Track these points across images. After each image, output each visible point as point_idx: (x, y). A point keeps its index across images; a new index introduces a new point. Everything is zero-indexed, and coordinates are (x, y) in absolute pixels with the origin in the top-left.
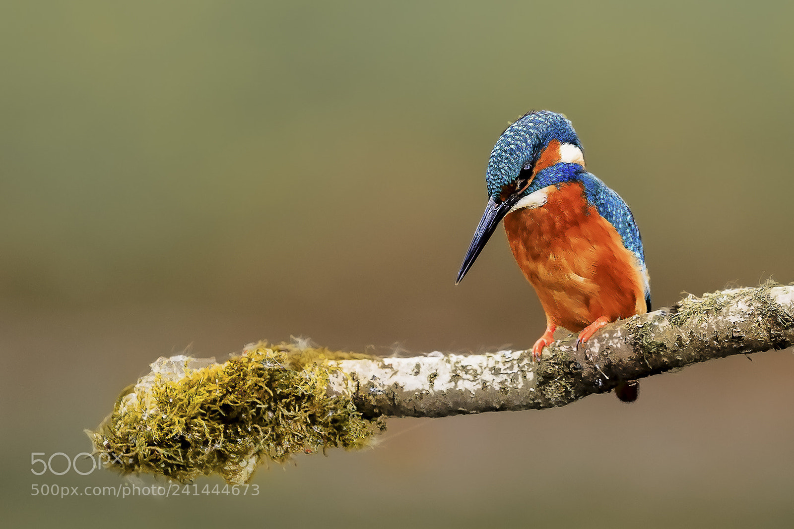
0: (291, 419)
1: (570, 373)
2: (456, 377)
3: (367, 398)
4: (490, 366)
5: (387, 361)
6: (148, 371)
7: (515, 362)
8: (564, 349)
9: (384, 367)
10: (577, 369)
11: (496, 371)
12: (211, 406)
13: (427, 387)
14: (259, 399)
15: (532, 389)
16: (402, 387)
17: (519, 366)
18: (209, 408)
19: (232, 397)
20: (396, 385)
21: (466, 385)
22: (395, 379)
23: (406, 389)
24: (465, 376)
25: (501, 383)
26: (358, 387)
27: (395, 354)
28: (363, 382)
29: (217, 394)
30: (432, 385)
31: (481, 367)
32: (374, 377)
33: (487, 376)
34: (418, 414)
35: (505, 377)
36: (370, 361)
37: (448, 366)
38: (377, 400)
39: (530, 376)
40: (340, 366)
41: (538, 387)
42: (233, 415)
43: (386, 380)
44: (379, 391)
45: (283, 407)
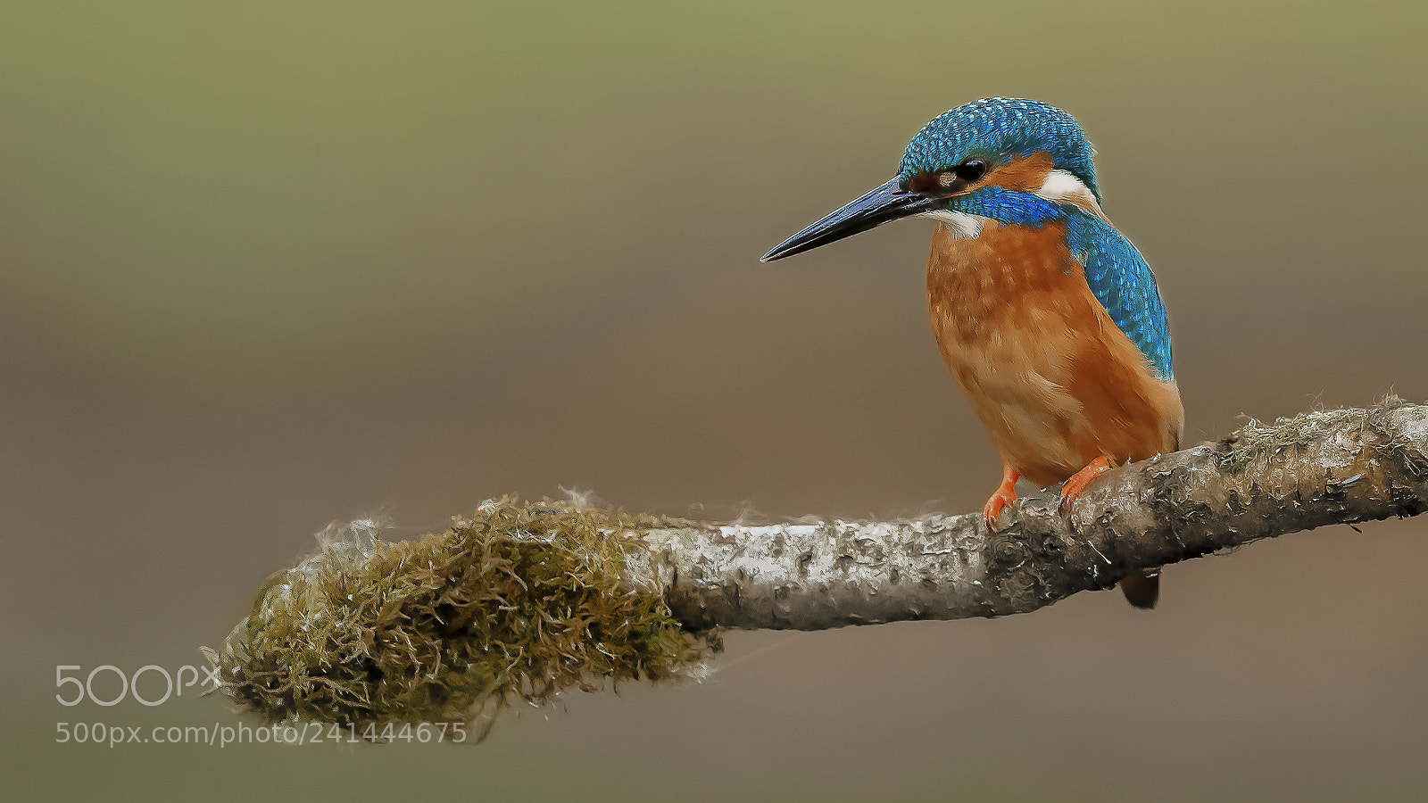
0: (559, 630)
1: (1044, 555)
2: (844, 560)
3: (691, 594)
4: (905, 541)
5: (726, 531)
6: (311, 546)
7: (948, 535)
8: (1032, 512)
9: (721, 541)
10: (1056, 548)
11: (914, 550)
12: (418, 606)
13: (795, 577)
14: (503, 596)
15: (976, 582)
16: (751, 578)
17: (954, 542)
18: (416, 610)
19: (456, 592)
20: (741, 573)
21: (862, 573)
22: (740, 562)
23: (758, 581)
24: (860, 559)
25: (923, 571)
26: (675, 577)
27: (740, 520)
28: (685, 569)
29: (432, 586)
30: (804, 573)
31: (888, 542)
32: (703, 560)
33: (901, 560)
34: (779, 623)
35: (930, 560)
36: (696, 532)
37: (833, 541)
38: (707, 600)
39: (975, 559)
40: (645, 539)
41: (988, 578)
42: (457, 623)
43: (723, 566)
44: (712, 584)
45: (545, 610)
